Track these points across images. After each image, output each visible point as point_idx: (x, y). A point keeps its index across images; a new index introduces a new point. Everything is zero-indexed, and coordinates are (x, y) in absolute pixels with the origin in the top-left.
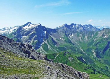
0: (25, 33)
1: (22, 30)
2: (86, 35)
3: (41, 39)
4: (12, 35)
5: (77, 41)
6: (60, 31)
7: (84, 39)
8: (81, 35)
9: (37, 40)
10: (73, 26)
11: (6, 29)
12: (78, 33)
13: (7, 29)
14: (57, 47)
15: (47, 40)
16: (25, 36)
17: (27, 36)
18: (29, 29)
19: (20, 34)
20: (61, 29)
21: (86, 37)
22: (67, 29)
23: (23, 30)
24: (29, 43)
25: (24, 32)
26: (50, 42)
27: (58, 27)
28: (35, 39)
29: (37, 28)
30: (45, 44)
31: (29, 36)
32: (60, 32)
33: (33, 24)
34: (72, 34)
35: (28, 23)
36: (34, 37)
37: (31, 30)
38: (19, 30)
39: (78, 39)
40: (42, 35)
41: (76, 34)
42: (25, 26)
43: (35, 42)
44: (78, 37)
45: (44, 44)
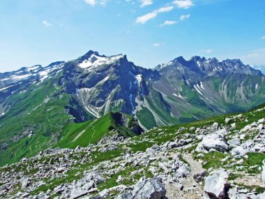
0: (87, 78)
1: (78, 70)
2: (240, 86)
3: (131, 95)
4: (51, 84)
5: (216, 101)
6: (168, 74)
7: (233, 95)
8: (226, 86)
9: (122, 100)
10: (198, 62)
11: (29, 70)
12: (216, 81)
13: (31, 71)
14: (178, 118)
15: (146, 98)
16: (86, 89)
17: (94, 88)
18: (97, 70)
19: (73, 83)
20: (172, 71)
21: (240, 90)
22: (185, 70)
23: (79, 73)
24: (102, 107)
25: (82, 77)
26: (155, 104)
27: (159, 66)
28: (115, 97)
29: (119, 65)
30: (145, 110)
31: (98, 88)
32: (171, 78)
33: (104, 56)
34: (200, 85)
35: (91, 53)
36: (113, 91)
37: (102, 71)
38: (68, 72)
39: (219, 95)
40: (133, 84)
41: (210, 82)
42: (84, 62)
43: (117, 105)
44: (218, 91)
45: (141, 111)
